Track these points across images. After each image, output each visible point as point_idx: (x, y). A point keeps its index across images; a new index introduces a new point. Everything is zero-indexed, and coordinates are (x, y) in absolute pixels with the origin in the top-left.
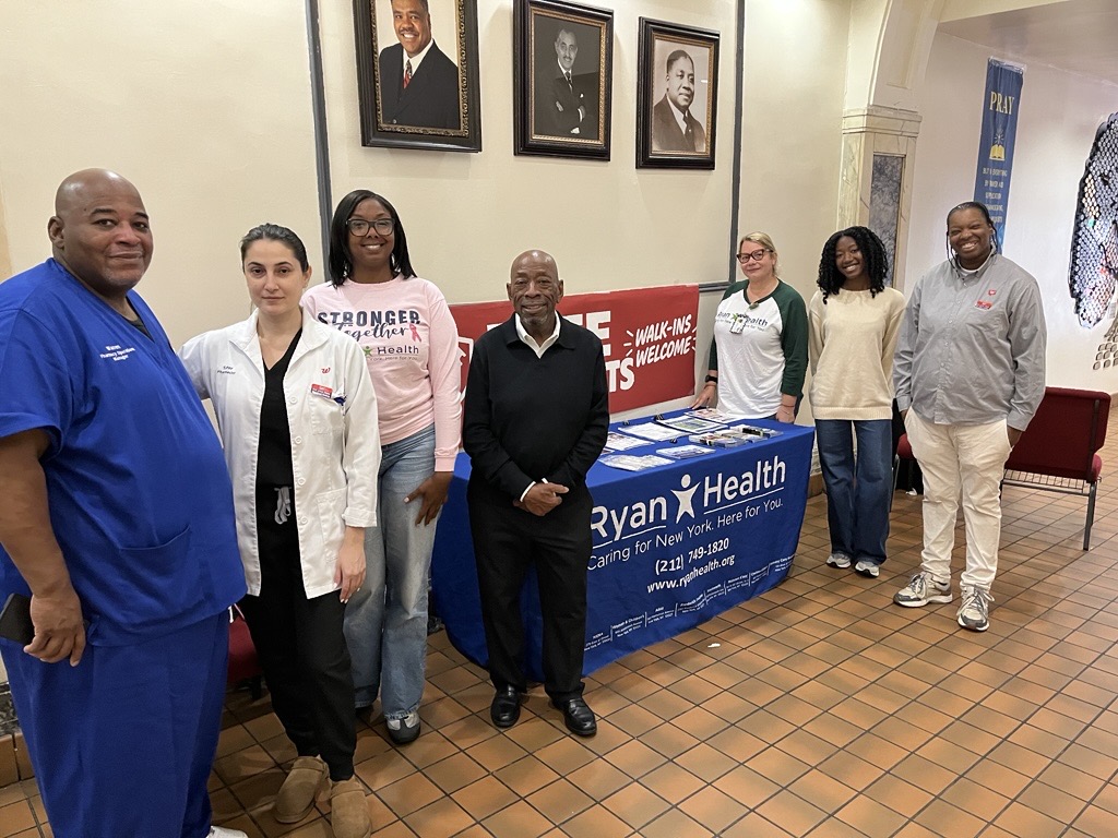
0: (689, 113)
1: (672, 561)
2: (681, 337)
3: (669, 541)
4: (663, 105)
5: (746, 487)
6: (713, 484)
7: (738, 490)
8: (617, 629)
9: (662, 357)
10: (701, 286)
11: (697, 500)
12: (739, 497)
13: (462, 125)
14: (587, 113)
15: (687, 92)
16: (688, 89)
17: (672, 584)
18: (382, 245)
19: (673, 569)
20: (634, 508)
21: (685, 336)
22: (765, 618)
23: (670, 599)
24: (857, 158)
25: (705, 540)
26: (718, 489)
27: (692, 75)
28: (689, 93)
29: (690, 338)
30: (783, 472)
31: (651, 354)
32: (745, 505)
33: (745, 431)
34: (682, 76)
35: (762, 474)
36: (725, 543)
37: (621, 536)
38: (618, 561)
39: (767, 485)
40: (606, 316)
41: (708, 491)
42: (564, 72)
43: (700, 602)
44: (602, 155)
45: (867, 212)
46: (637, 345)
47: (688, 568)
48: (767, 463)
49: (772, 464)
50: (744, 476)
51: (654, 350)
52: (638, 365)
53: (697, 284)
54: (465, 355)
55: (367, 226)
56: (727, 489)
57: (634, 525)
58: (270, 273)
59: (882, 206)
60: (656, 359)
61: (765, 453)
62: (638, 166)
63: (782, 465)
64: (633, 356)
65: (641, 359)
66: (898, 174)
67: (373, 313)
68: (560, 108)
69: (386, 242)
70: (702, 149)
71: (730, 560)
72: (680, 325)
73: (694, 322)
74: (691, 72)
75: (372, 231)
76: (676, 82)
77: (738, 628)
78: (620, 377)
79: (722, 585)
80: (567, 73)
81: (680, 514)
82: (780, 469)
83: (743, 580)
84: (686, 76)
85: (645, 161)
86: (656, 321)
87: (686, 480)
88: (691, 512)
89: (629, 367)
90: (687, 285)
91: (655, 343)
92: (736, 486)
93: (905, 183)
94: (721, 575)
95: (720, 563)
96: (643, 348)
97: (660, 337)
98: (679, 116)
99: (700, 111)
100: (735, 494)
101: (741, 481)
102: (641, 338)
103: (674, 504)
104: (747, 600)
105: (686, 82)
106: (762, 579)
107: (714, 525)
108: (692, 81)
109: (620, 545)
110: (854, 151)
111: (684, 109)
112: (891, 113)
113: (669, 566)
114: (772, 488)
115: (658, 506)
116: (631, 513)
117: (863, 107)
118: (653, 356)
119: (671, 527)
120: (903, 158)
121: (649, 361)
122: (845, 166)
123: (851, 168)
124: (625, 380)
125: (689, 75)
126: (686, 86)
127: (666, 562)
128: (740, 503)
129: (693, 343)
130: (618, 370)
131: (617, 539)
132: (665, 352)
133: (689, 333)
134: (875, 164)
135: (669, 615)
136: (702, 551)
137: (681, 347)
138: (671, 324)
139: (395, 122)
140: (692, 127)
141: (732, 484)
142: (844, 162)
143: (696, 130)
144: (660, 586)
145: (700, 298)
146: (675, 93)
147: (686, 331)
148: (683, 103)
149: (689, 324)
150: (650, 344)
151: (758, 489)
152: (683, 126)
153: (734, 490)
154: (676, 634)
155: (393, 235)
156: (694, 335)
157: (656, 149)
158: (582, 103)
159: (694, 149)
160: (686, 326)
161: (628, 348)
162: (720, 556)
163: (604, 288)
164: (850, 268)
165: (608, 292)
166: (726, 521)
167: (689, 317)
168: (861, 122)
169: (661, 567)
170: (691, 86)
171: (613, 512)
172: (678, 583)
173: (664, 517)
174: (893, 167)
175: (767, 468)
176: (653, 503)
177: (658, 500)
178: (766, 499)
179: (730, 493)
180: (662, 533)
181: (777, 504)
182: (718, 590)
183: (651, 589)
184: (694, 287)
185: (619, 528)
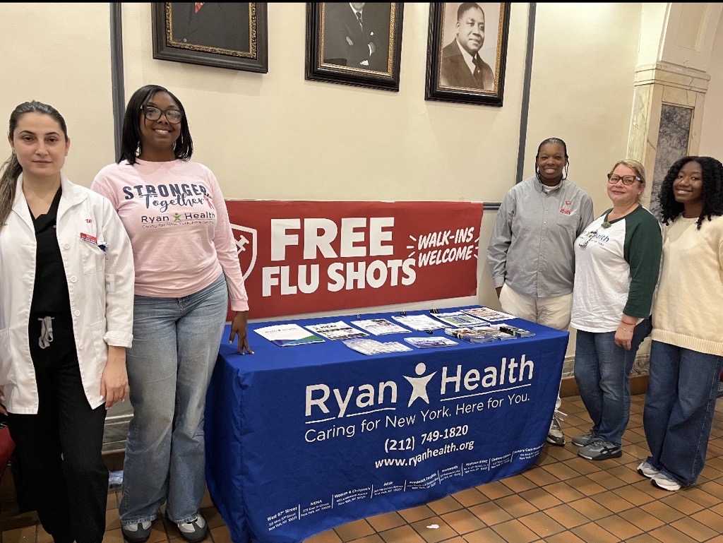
0: (478, 56)
1: (402, 442)
2: (462, 245)
3: (398, 423)
4: (453, 47)
5: (489, 381)
6: (452, 373)
7: (480, 382)
8: (339, 498)
9: (444, 261)
10: (484, 205)
11: (433, 388)
12: (481, 389)
13: (251, 48)
14: (376, 49)
15: (477, 38)
16: (478, 35)
17: (400, 463)
18: (169, 131)
19: (402, 448)
20: (361, 388)
21: (468, 245)
22: (497, 504)
23: (398, 475)
24: (646, 107)
25: (442, 425)
26: (457, 379)
27: (483, 23)
28: (479, 39)
29: (472, 247)
30: (531, 370)
31: (433, 257)
32: (488, 396)
33: (502, 330)
34: (472, 24)
35: (507, 370)
36: (464, 430)
37: (346, 413)
38: (342, 437)
39: (512, 380)
40: (390, 221)
41: (445, 380)
42: (355, 12)
43: (432, 481)
44: (392, 85)
45: (654, 152)
46: (420, 248)
47: (421, 448)
48: (513, 360)
49: (518, 361)
50: (486, 370)
51: (436, 254)
52: (420, 265)
53: (482, 202)
54: (248, 242)
55: (160, 113)
56: (467, 380)
57: (360, 404)
58: (41, 140)
59: (670, 149)
60: (438, 262)
61: (513, 351)
62: (427, 99)
63: (531, 363)
64: (416, 257)
65: (424, 260)
66: (687, 123)
67: (171, 185)
68: (350, 42)
69: (174, 130)
70: (491, 88)
71: (470, 445)
72: (463, 235)
73: (476, 234)
74: (482, 21)
75: (163, 118)
76: (467, 29)
77: (466, 511)
78: (401, 274)
79: (460, 467)
80: (358, 14)
81: (413, 398)
82: (527, 368)
83: (482, 464)
84: (476, 24)
85: (434, 94)
86: (439, 229)
87: (420, 369)
88: (425, 398)
89: (411, 266)
90: (472, 202)
91: (437, 248)
92: (478, 378)
93: (692, 132)
94: (459, 458)
95: (458, 447)
96: (425, 251)
97: (442, 244)
98: (468, 59)
99: (489, 55)
100: (477, 385)
101: (483, 374)
102: (424, 242)
103: (406, 390)
104: (486, 482)
105: (476, 29)
106: (503, 466)
107: (452, 411)
108: (483, 29)
109: (345, 422)
110: (644, 99)
111: (474, 53)
112: (681, 70)
113: (398, 446)
114: (518, 383)
115: (388, 390)
116: (356, 393)
117: (652, 62)
118: (435, 259)
119: (402, 409)
120: (692, 109)
121: (431, 263)
122: (636, 114)
123: (640, 115)
124: (407, 277)
125: (479, 24)
126: (477, 32)
127: (395, 442)
128: (480, 395)
129: (475, 251)
130: (400, 269)
131: (341, 415)
132: (447, 255)
133: (472, 243)
134: (663, 112)
135: (397, 489)
136: (437, 434)
137: (464, 254)
138: (453, 233)
139: (185, 40)
140: (480, 69)
141: (473, 376)
142: (635, 110)
143: (485, 72)
144: (389, 462)
145: (484, 214)
146: (464, 37)
147: (468, 241)
148: (473, 47)
149: (471, 235)
150: (432, 249)
151: (502, 383)
152: (472, 67)
153: (477, 382)
154: (402, 508)
155: (179, 125)
156: (477, 244)
157: (443, 84)
158: (372, 40)
159: (482, 88)
160: (468, 237)
161: (411, 251)
162: (457, 441)
163: (389, 198)
164: (681, 192)
165: (393, 201)
166: (465, 409)
167: (472, 229)
168: (651, 75)
169: (391, 445)
170: (481, 33)
171: (336, 391)
172: (407, 461)
173: (394, 400)
174: (682, 116)
175: (513, 365)
176: (382, 386)
177: (389, 383)
178: (511, 393)
179: (471, 384)
180: (391, 414)
181: (523, 399)
182: (454, 471)
183: (378, 464)
184: (479, 204)
185: (343, 406)
